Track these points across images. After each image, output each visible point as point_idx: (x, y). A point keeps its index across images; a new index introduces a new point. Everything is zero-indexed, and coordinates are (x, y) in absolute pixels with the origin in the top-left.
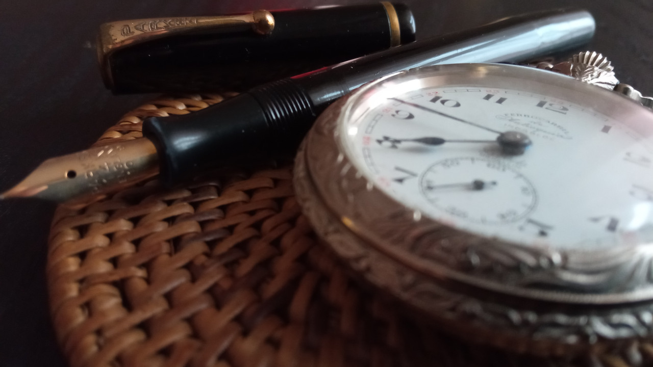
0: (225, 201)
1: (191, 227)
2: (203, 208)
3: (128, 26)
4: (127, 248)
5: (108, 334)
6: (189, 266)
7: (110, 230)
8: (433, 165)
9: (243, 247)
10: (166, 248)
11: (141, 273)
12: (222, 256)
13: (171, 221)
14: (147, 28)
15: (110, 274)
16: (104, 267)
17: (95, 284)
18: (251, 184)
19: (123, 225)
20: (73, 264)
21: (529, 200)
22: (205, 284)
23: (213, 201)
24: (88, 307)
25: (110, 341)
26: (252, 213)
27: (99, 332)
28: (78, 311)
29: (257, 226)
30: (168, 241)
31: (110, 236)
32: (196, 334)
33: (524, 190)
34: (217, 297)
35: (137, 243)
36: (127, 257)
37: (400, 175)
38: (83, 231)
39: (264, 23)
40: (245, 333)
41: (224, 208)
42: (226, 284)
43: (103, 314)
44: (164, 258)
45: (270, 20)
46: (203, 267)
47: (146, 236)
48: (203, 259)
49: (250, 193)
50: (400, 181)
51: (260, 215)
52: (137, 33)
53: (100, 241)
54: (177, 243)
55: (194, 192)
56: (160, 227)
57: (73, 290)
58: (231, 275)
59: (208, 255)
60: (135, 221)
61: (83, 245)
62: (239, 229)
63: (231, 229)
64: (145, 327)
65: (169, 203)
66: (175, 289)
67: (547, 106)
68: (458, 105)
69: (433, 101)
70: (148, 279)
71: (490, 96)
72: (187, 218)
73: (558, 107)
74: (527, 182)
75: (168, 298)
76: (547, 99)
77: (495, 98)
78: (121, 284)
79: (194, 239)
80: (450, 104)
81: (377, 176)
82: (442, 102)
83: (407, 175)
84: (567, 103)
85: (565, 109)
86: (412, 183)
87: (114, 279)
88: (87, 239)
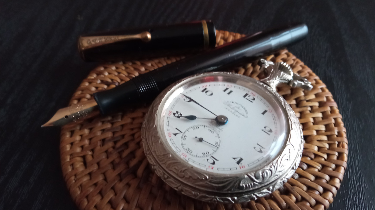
0: (123, 123)
1: (109, 135)
2: (115, 126)
3: (90, 40)
4: (87, 142)
5: (78, 177)
6: (106, 152)
7: (81, 133)
8: (189, 129)
9: (126, 145)
10: (99, 143)
11: (90, 153)
12: (118, 149)
13: (103, 131)
14: (98, 41)
15: (81, 153)
16: (78, 150)
17: (75, 157)
18: (134, 115)
19: (86, 131)
20: (68, 147)
22: (111, 160)
23: (120, 122)
24: (72, 165)
25: (78, 179)
26: (132, 129)
27: (75, 175)
28: (69, 167)
29: (133, 135)
30: (101, 140)
31: (81, 136)
32: (105, 179)
34: (114, 165)
35: (90, 139)
36: (86, 146)
37: (177, 132)
38: (72, 133)
39: (147, 37)
40: (121, 180)
41: (122, 126)
42: (117, 161)
43: (77, 169)
44: (98, 148)
45: (149, 36)
46: (111, 153)
47: (93, 137)
48: (111, 149)
49: (133, 119)
50: (175, 135)
51: (135, 131)
52: (93, 43)
53: (78, 138)
54: (103, 141)
55: (113, 117)
56: (99, 133)
57: (68, 158)
58: (120, 157)
59: (114, 147)
60: (91, 129)
61: (72, 140)
62: (126, 136)
63: (123, 136)
64: (90, 174)
65: (103, 122)
66: (101, 161)
67: (247, 97)
68: (212, 94)
69: (203, 91)
70: (92, 156)
71: (227, 89)
72: (109, 130)
73: (252, 97)
74: (219, 139)
75: (98, 164)
76: (250, 92)
77: (228, 91)
78: (84, 157)
79: (110, 140)
80: (209, 93)
81: (169, 132)
82: (206, 92)
83: (179, 132)
84: (257, 95)
85: (254, 99)
86: (179, 136)
87: (82, 155)
88: (73, 138)
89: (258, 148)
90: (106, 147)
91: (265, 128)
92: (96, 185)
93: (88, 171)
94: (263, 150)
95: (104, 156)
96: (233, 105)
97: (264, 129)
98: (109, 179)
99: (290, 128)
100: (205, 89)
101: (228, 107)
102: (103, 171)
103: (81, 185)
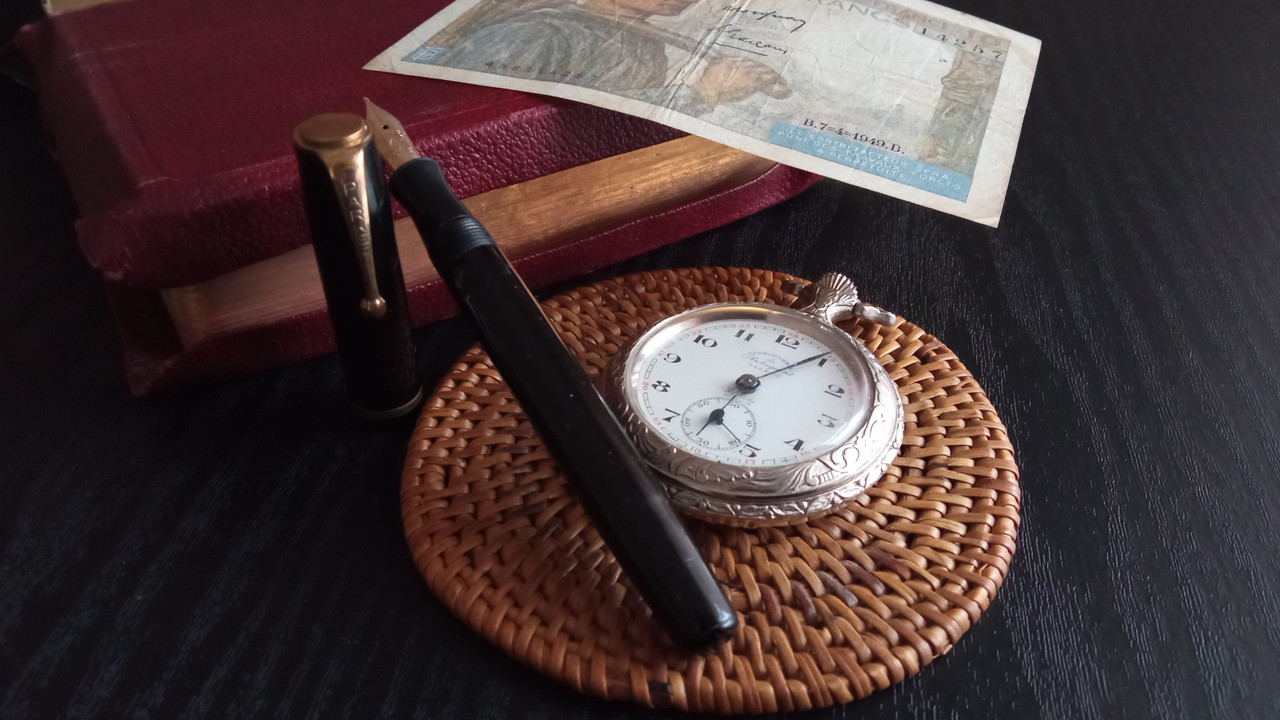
1: (508, 440)
4: (462, 443)
5: (426, 498)
6: (493, 468)
7: (458, 425)
8: (690, 407)
10: (484, 450)
11: (463, 464)
12: (517, 468)
13: (498, 430)
15: (444, 459)
16: (443, 453)
17: (432, 464)
20: (425, 445)
21: (749, 430)
22: (497, 483)
24: (422, 477)
25: (425, 502)
27: (423, 495)
28: (417, 478)
30: (489, 445)
31: (456, 431)
32: (475, 514)
33: (749, 422)
34: (500, 494)
35: (470, 440)
36: (460, 449)
37: (670, 415)
38: (441, 421)
42: (510, 487)
43: (429, 485)
44: (480, 458)
46: (500, 472)
47: (477, 437)
48: (503, 466)
50: (668, 419)
53: (448, 433)
54: (493, 448)
55: (524, 411)
57: (420, 463)
59: (509, 464)
60: (476, 422)
61: (436, 433)
62: (538, 450)
63: (534, 449)
66: (476, 482)
67: (784, 341)
68: (715, 344)
69: (697, 341)
70: (464, 470)
71: (741, 332)
72: (509, 431)
73: (792, 341)
74: (752, 416)
75: (471, 486)
76: (788, 332)
77: (745, 335)
78: (448, 469)
79: (505, 450)
80: (709, 343)
81: (653, 417)
82: (704, 342)
83: (673, 415)
84: (801, 336)
85: (797, 343)
86: (676, 421)
87: (445, 463)
88: (439, 429)
89: (825, 421)
90: (493, 460)
91: (830, 387)
92: (453, 519)
93: (448, 493)
94: (834, 422)
95: (487, 474)
96: (762, 358)
97: (828, 389)
98: (482, 515)
99: (876, 380)
100: (700, 337)
101: (752, 362)
102: (475, 499)
103: (427, 514)
